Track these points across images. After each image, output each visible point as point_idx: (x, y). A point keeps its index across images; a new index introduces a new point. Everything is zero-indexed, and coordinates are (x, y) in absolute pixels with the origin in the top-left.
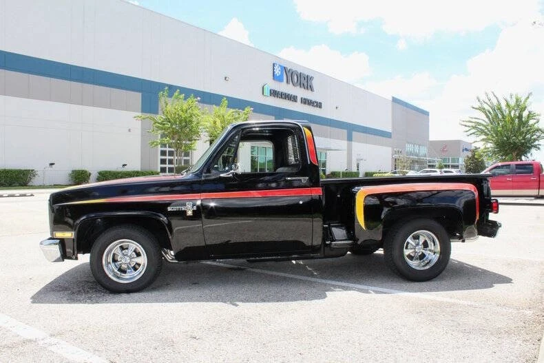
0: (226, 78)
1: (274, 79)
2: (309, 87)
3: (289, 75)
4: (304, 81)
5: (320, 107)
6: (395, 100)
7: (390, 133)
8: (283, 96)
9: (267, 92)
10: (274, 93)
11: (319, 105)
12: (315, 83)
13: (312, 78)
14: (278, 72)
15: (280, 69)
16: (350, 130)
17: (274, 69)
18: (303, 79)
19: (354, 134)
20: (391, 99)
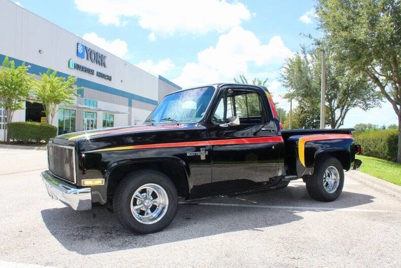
0: (40, 51)
1: (77, 55)
2: (103, 64)
3: (89, 53)
4: (99, 58)
5: (110, 80)
6: (160, 78)
7: (157, 102)
8: (84, 70)
9: (72, 66)
10: (77, 67)
11: (109, 78)
12: (107, 61)
13: (105, 57)
14: (80, 50)
15: (82, 47)
16: (131, 98)
17: (78, 47)
18: (98, 57)
19: (133, 101)
20: (158, 77)
